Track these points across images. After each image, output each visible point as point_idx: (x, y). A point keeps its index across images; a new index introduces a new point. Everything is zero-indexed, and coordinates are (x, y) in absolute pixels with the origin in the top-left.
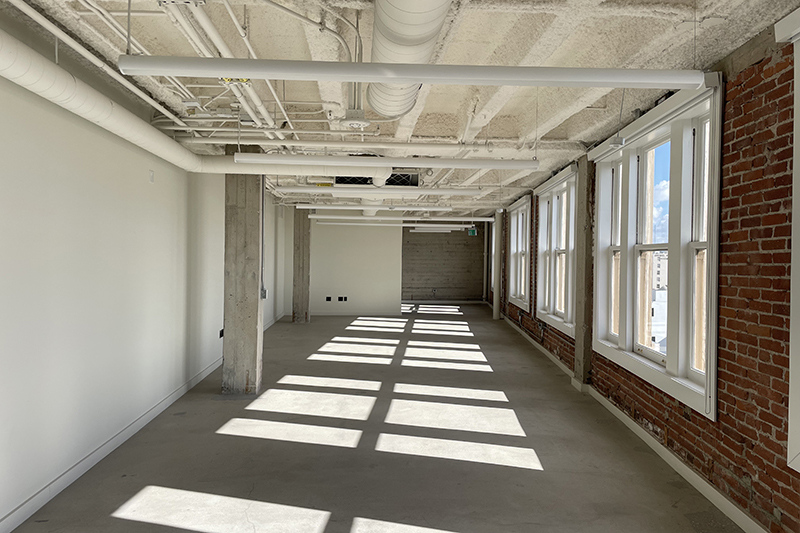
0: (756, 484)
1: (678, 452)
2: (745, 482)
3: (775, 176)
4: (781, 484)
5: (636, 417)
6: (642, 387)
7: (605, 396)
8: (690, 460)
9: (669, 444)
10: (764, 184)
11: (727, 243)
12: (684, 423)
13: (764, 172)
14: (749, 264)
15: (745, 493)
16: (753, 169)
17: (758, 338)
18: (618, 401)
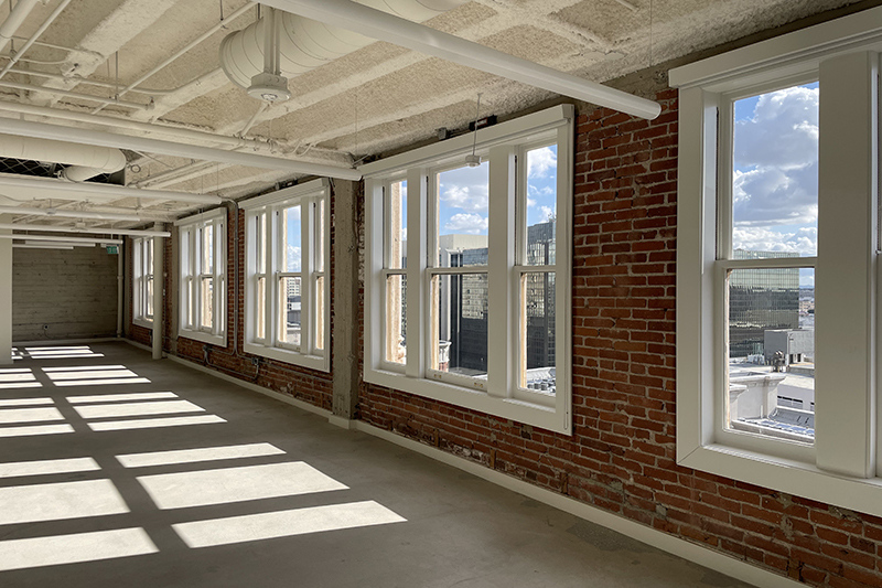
0: (630, 488)
1: (513, 472)
2: (615, 487)
3: (648, 208)
4: (665, 482)
5: (441, 445)
6: (451, 413)
7: (386, 429)
8: (531, 478)
9: (498, 466)
10: (634, 214)
11: (584, 267)
12: (522, 443)
13: (632, 203)
14: (614, 286)
15: (616, 497)
16: (617, 199)
17: (629, 353)
18: (409, 432)
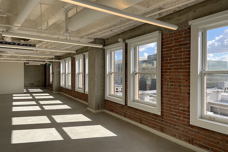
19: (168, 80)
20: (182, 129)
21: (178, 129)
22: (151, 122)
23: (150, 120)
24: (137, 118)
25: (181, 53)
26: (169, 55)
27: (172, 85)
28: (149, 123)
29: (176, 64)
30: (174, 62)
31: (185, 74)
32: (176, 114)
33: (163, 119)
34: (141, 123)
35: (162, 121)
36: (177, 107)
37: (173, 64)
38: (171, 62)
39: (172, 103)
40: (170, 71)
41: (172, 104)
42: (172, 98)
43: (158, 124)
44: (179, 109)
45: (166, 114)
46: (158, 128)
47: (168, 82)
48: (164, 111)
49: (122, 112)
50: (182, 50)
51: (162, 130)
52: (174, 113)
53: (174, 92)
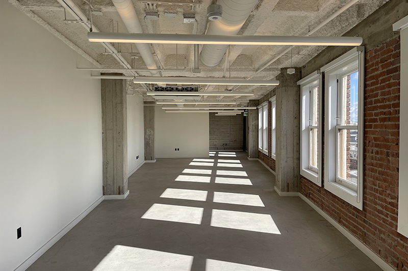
19: (373, 142)
20: (389, 241)
21: (384, 240)
22: (351, 221)
23: (350, 218)
24: (335, 212)
25: (389, 89)
26: (375, 92)
27: (377, 153)
28: (349, 223)
29: (382, 110)
30: (381, 107)
31: (394, 130)
32: (382, 209)
33: (365, 217)
34: (340, 222)
35: (364, 221)
36: (384, 197)
37: (379, 111)
38: (376, 106)
39: (377, 188)
40: (375, 123)
41: (377, 190)
42: (377, 179)
43: (360, 227)
44: (385, 201)
45: (369, 209)
46: (359, 234)
47: (372, 146)
48: (367, 202)
49: (319, 199)
50: (390, 82)
51: (364, 238)
52: (380, 208)
53: (381, 166)
